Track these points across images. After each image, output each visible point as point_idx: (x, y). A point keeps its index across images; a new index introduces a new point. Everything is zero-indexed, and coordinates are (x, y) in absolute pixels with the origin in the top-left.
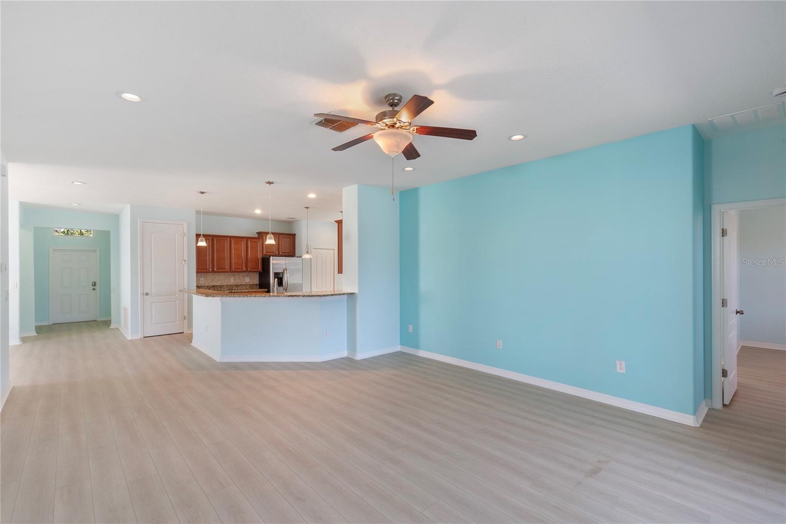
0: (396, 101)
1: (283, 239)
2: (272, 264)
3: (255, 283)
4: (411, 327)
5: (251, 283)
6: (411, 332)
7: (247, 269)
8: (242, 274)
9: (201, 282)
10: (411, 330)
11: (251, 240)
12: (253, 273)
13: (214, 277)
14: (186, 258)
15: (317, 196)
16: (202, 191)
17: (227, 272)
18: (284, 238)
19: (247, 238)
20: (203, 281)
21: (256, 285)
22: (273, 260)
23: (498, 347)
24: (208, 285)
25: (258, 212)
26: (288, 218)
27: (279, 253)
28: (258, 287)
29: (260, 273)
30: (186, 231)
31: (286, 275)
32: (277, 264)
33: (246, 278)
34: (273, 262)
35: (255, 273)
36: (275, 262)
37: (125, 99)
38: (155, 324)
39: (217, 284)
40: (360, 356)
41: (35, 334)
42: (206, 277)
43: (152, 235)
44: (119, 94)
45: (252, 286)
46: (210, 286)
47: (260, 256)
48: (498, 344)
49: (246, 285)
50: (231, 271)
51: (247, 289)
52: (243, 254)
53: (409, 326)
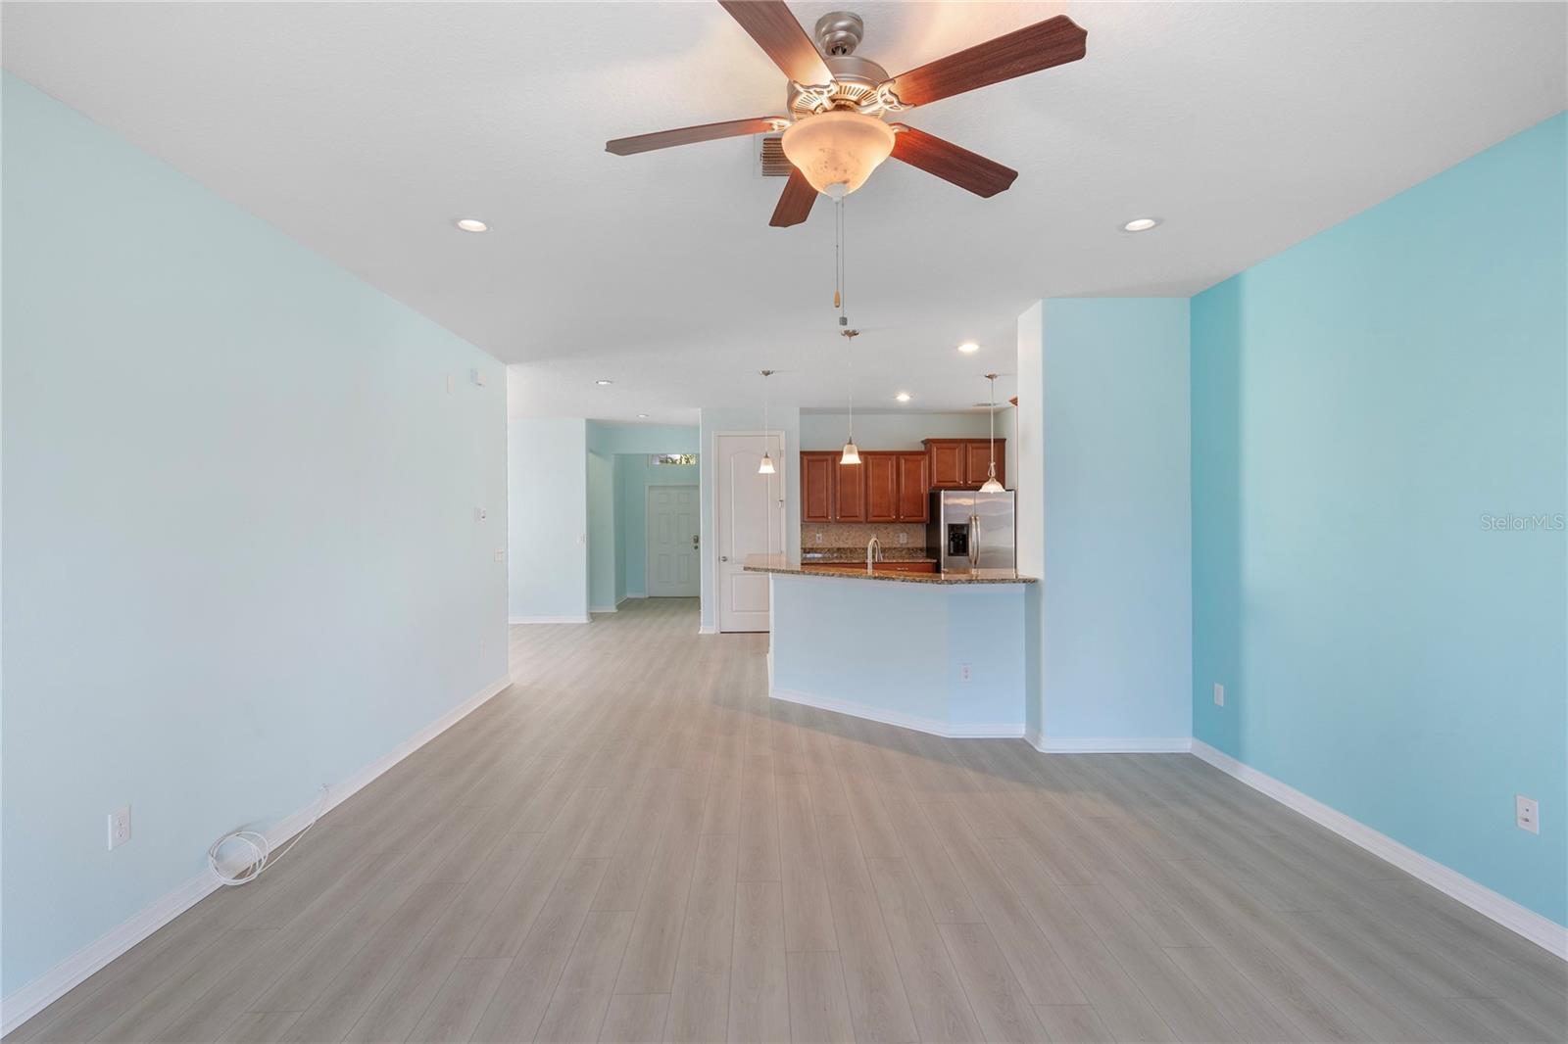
0: (842, 34)
1: (975, 451)
2: (945, 505)
3: (920, 546)
4: (1220, 689)
5: (910, 546)
6: (1222, 704)
7: (898, 517)
8: (891, 528)
9: (818, 542)
10: (1220, 700)
11: (906, 457)
12: (915, 525)
13: (841, 531)
14: (783, 498)
15: (981, 346)
16: (766, 370)
17: (861, 522)
18: (977, 448)
19: (898, 454)
20: (820, 538)
21: (921, 550)
22: (946, 497)
23: (1521, 824)
24: (829, 546)
25: (903, 398)
26: (979, 405)
27: (966, 482)
28: (925, 554)
29: (927, 525)
30: (783, 448)
31: (974, 530)
32: (955, 505)
33: (901, 535)
34: (946, 502)
35: (920, 525)
36: (950, 501)
37: (467, 231)
38: (736, 611)
39: (846, 546)
40: (1048, 745)
41: (615, 611)
42: (827, 531)
43: (732, 459)
44: (454, 223)
45: (912, 551)
46: (832, 549)
47: (924, 489)
48: (1522, 813)
49: (899, 550)
50: (867, 522)
51: (901, 557)
52: (891, 486)
53: (1216, 685)
